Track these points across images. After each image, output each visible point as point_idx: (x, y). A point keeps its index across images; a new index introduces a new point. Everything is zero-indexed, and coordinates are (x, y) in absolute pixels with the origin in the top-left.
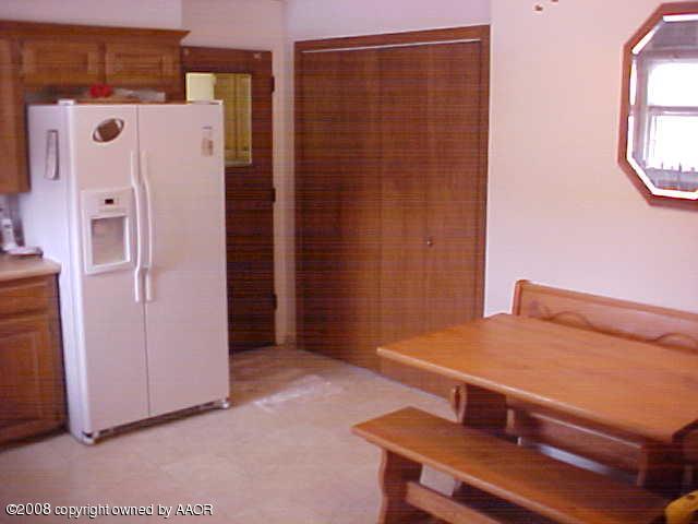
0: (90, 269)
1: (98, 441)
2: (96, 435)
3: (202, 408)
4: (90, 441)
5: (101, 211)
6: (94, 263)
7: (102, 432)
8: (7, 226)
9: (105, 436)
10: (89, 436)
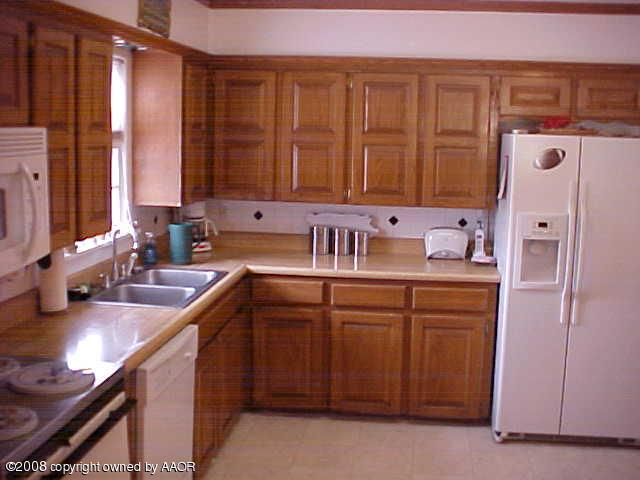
0: (519, 284)
1: (505, 441)
2: (504, 435)
3: (620, 442)
4: (497, 439)
5: (534, 233)
6: (523, 279)
7: (510, 434)
8: (480, 237)
9: (513, 438)
10: (499, 434)
